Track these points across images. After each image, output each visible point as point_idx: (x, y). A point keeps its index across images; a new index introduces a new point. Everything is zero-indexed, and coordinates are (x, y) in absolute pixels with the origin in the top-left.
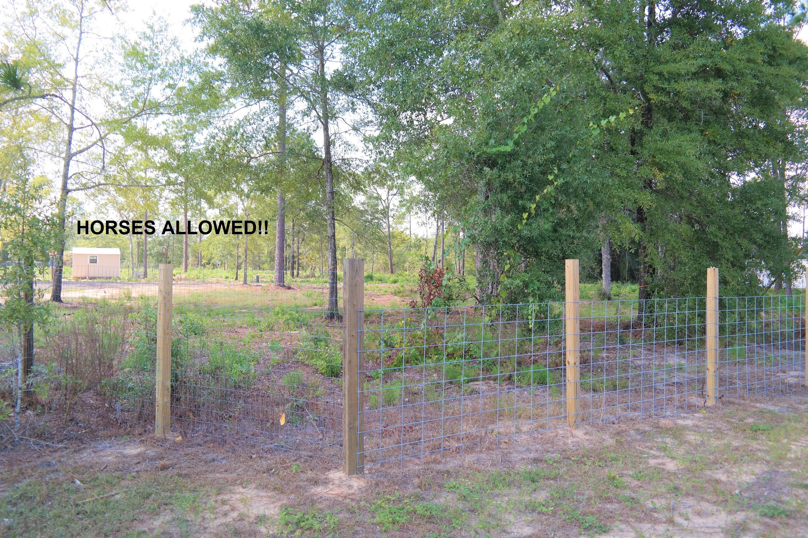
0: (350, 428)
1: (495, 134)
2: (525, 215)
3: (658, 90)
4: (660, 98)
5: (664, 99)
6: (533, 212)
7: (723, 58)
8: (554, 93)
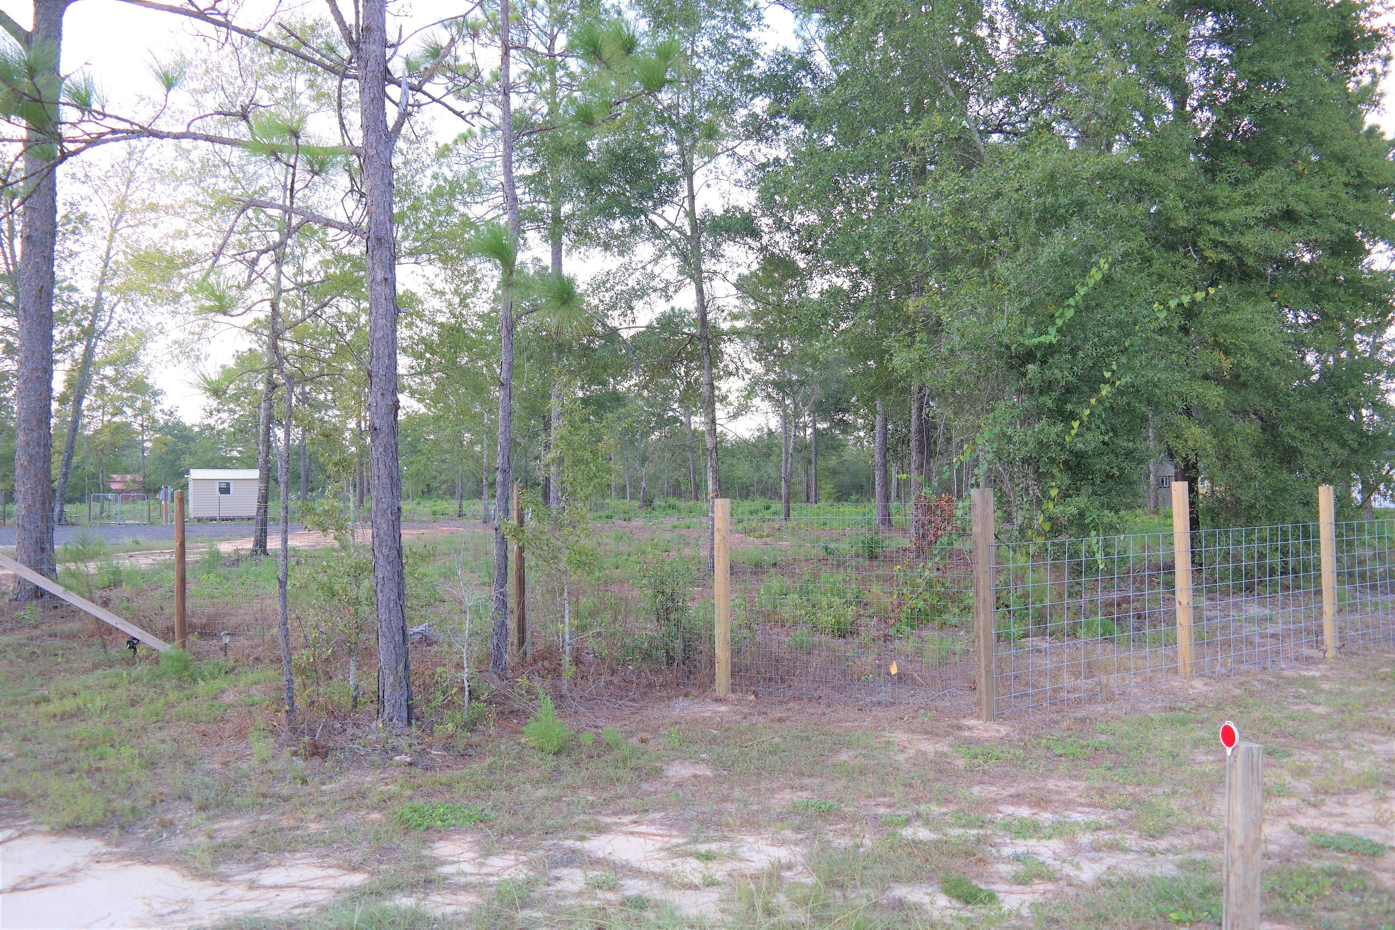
0: (987, 672)
1: (1032, 320)
2: (1076, 424)
3: (1216, 244)
4: (1220, 256)
5: (1225, 256)
6: (1085, 419)
7: (1296, 195)
8: (1106, 266)
